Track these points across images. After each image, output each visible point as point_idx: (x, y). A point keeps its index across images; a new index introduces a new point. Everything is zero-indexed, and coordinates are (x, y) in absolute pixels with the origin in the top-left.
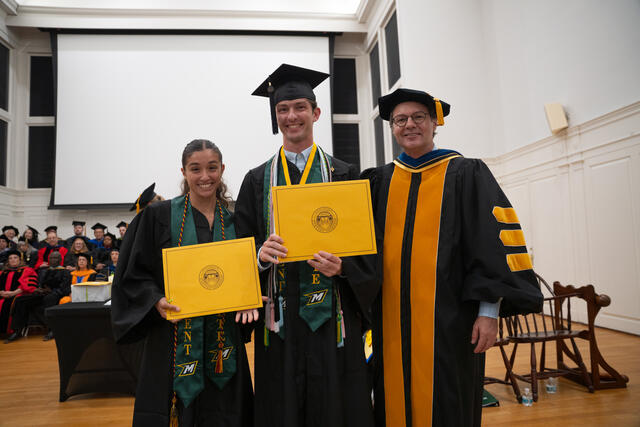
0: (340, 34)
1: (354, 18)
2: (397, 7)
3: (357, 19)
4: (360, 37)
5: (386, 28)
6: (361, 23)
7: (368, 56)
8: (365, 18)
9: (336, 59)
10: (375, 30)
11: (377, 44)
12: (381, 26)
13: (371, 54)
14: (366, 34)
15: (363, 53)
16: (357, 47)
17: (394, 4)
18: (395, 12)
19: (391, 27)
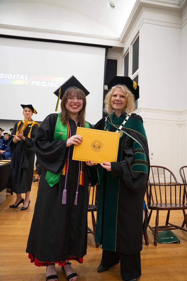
0: (111, 47)
1: (118, 40)
2: (140, 34)
3: (120, 40)
4: (120, 50)
5: (133, 45)
6: (121, 42)
7: (124, 59)
8: (124, 40)
9: (108, 60)
10: (128, 46)
11: (128, 53)
12: (131, 44)
13: (125, 58)
14: (123, 48)
15: (121, 57)
16: (119, 55)
17: (138, 32)
18: (139, 36)
19: (136, 45)
